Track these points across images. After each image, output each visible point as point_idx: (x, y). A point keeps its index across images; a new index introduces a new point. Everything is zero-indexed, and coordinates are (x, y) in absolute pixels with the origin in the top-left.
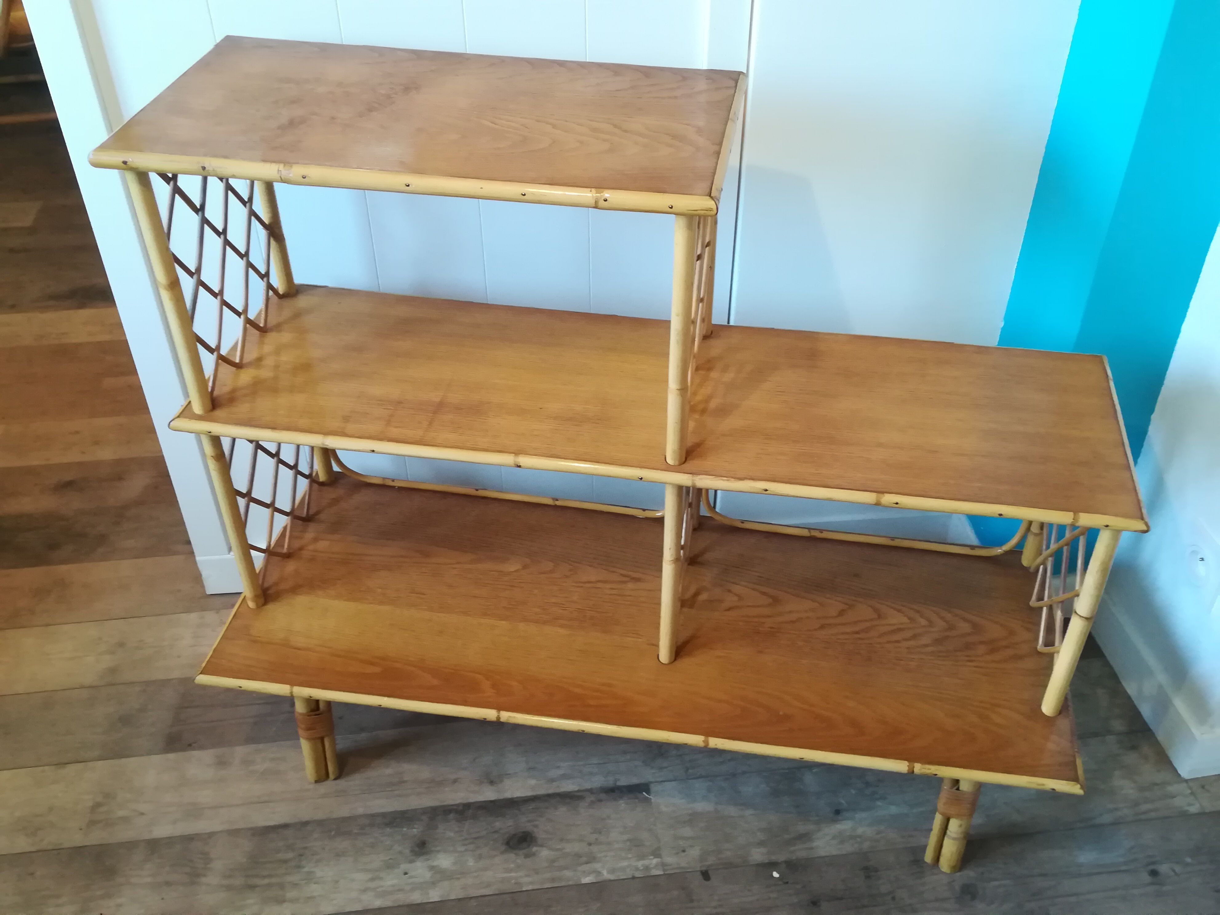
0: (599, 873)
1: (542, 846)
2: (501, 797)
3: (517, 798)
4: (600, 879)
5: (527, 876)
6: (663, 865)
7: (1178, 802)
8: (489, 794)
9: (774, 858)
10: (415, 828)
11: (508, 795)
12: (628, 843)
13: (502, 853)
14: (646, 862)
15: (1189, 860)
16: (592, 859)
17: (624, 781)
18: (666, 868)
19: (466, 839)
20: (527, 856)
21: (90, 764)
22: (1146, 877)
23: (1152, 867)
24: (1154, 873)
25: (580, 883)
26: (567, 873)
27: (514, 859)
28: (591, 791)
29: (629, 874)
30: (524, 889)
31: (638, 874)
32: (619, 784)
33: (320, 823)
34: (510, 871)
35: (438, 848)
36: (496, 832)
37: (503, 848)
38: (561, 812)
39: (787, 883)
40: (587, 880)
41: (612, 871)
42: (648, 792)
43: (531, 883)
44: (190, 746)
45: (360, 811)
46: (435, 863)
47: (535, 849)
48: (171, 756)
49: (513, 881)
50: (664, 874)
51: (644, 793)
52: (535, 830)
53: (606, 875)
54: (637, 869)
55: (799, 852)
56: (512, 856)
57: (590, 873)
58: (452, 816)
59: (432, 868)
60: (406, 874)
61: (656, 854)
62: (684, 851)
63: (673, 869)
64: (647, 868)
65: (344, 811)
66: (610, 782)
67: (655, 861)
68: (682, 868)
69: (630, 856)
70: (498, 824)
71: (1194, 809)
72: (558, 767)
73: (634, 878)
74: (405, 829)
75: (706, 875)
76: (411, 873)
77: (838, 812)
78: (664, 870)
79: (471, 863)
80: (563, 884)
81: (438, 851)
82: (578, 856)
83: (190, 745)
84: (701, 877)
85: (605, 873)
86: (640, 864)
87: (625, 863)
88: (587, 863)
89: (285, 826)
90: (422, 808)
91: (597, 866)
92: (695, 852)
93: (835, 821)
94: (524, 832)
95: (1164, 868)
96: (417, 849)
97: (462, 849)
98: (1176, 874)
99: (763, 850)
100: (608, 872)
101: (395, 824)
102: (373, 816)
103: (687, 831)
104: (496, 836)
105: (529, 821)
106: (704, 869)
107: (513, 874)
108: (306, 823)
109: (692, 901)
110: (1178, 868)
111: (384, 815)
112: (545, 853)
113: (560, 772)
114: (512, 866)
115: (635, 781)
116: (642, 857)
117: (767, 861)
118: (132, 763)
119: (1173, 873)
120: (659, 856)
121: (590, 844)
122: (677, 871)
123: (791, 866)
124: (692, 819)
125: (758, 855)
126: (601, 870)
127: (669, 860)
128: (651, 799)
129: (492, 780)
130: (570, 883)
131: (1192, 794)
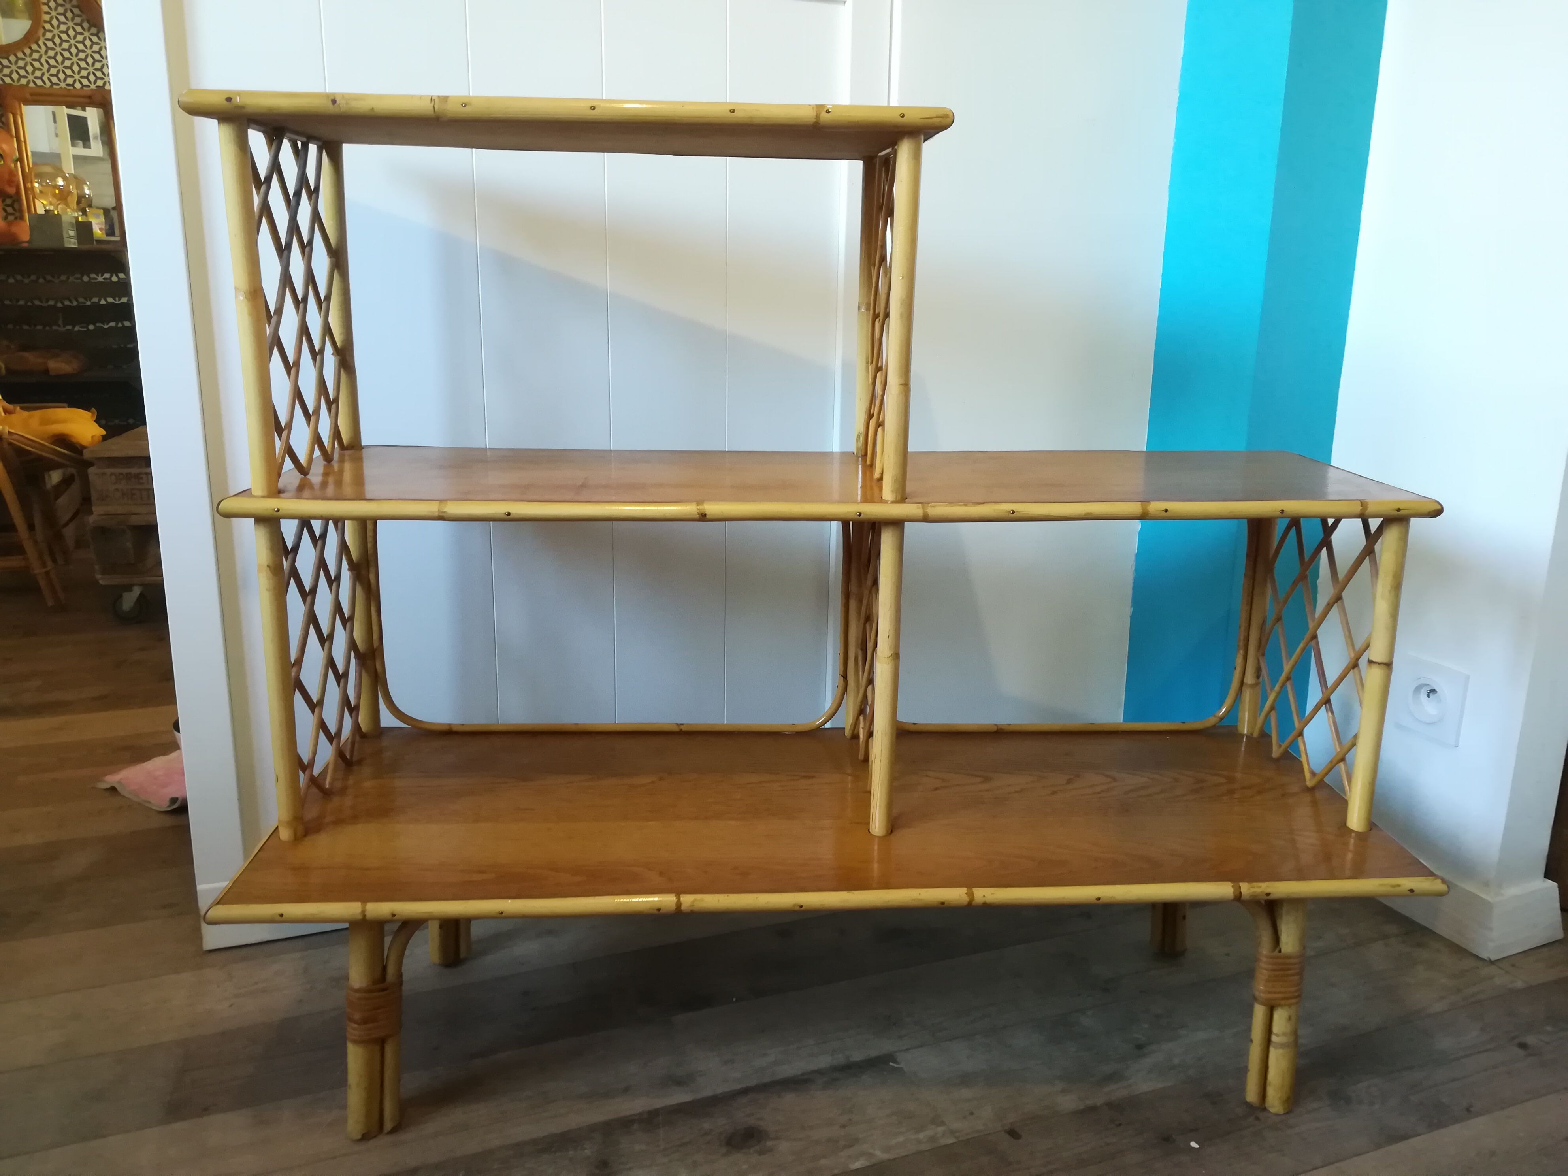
0: (871, 1155)
1: (777, 1138)
2: (699, 1096)
3: (721, 1093)
4: (873, 1161)
6: (952, 1132)
7: (1499, 982)
8: (680, 1097)
9: (1089, 1103)
10: (586, 1149)
11: (708, 1093)
12: (894, 1117)
13: (725, 1155)
14: (930, 1132)
15: (1549, 1028)
16: (854, 1141)
17: (857, 1056)
18: (956, 1134)
19: (665, 1149)
20: (761, 1153)
21: (41, 1154)
22: (1518, 1051)
23: (1517, 1041)
24: (1523, 1046)
25: (849, 1170)
27: (743, 1159)
28: (820, 1072)
29: (911, 1149)
31: (924, 1147)
32: (851, 1059)
34: (745, 1173)
35: (629, 1166)
36: (706, 1134)
37: (724, 1150)
38: (789, 1100)
39: (1120, 1125)
40: (857, 1165)
41: (887, 1149)
42: (895, 1062)
47: (769, 1143)
50: (958, 1142)
51: (891, 1063)
52: (761, 1123)
53: (880, 1155)
54: (919, 1142)
55: (1117, 1091)
56: (740, 1156)
57: (857, 1158)
58: (636, 1126)
61: (937, 1121)
62: (972, 1114)
63: (967, 1134)
64: (932, 1139)
66: (840, 1059)
67: (941, 1129)
68: (980, 1131)
69: (903, 1130)
70: (706, 1126)
71: (1519, 984)
72: (765, 1055)
73: (920, 1152)
74: (571, 1152)
75: (1013, 1133)
77: (1140, 1047)
78: (956, 1137)
79: (684, 1173)
81: (630, 1169)
82: (833, 1141)
83: (206, 1109)
84: (1008, 1136)
85: (878, 1153)
86: (921, 1136)
87: (901, 1139)
88: (850, 1146)
90: (587, 1126)
91: (865, 1147)
92: (987, 1112)
93: (1142, 1056)
94: (747, 1128)
95: (1530, 1040)
97: (665, 1160)
98: (1547, 1043)
99: (1071, 1097)
100: (882, 1152)
101: (553, 1149)
102: (519, 1145)
103: (966, 1093)
104: (708, 1138)
105: (750, 1115)
106: (1007, 1128)
109: (1009, 1164)
110: (1543, 1037)
111: (534, 1142)
112: (784, 1146)
113: (770, 1059)
114: (745, 1167)
115: (874, 1053)
116: (919, 1129)
117: (1082, 1107)
119: (1542, 1043)
120: (943, 1123)
121: (843, 1126)
122: (976, 1135)
123: (1116, 1107)
124: (965, 1080)
125: (1068, 1102)
126: (871, 1151)
127: (957, 1125)
128: (902, 1068)
129: (679, 1082)
130: (836, 1172)
131: (1507, 972)
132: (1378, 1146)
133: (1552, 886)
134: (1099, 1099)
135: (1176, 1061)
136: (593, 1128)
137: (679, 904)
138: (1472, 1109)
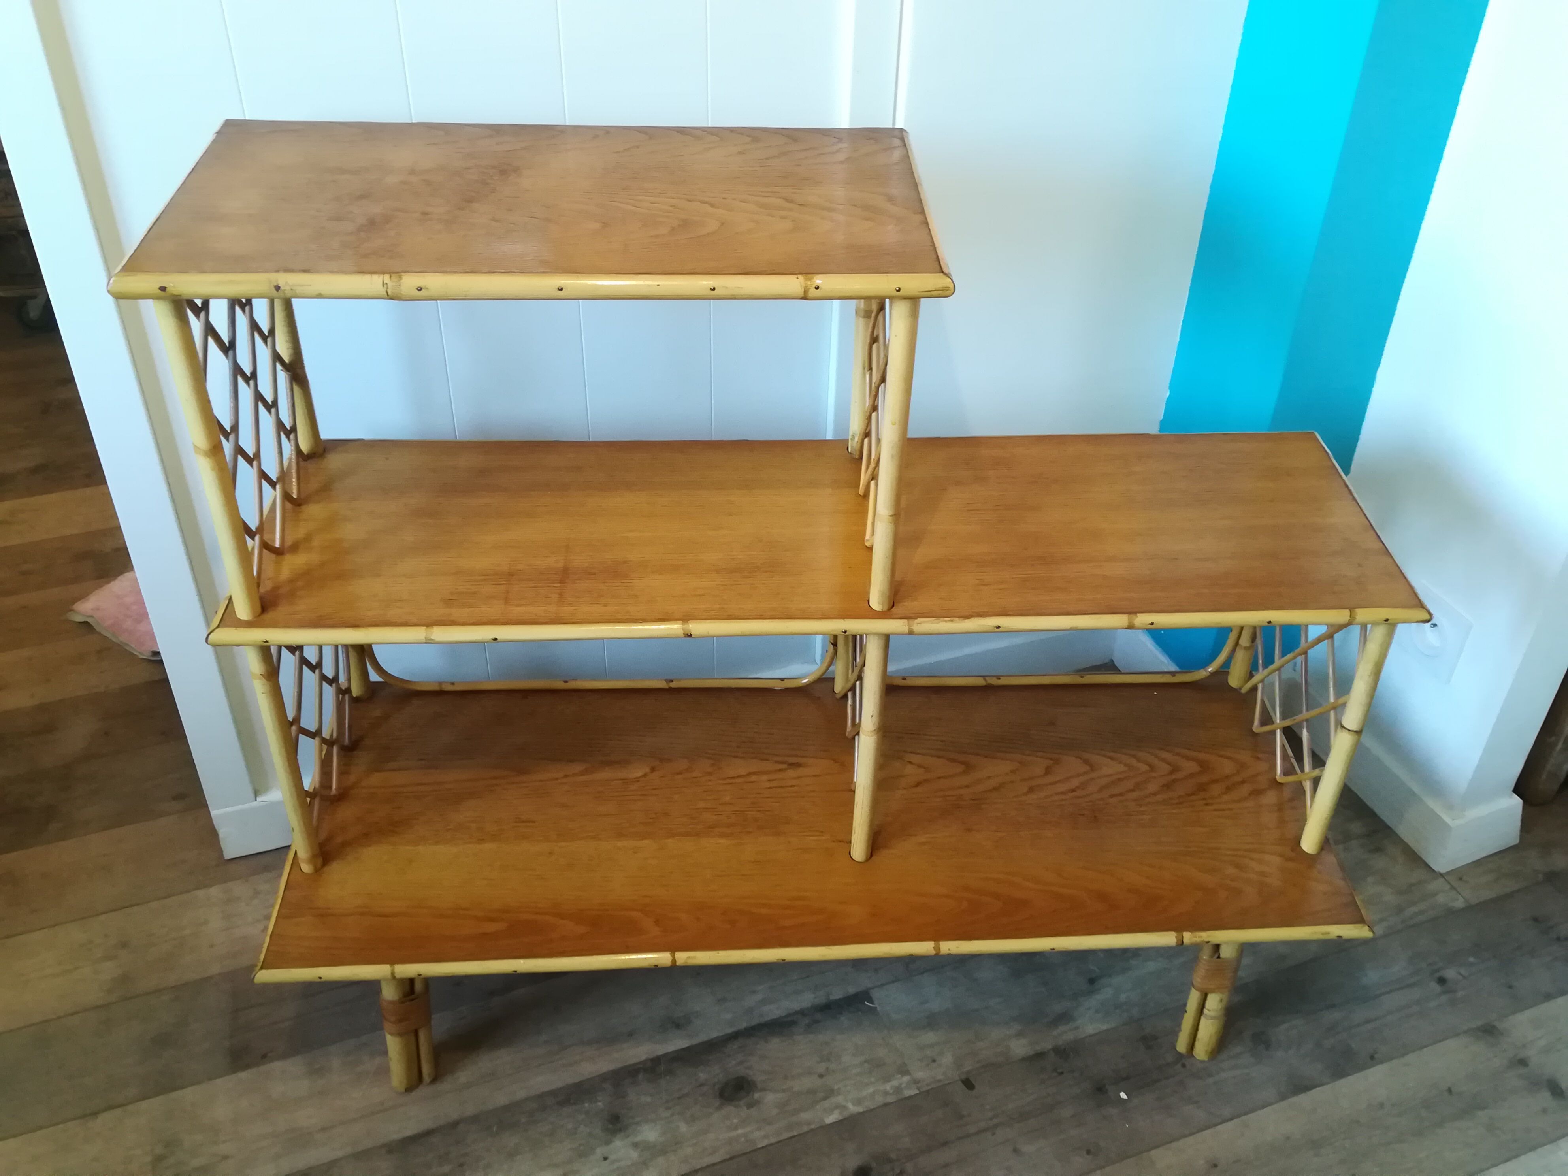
0: (844, 1108)
1: (764, 1090)
2: (695, 1041)
3: (715, 1038)
4: (846, 1114)
5: (759, 1129)
6: (916, 1082)
7: (1441, 899)
8: (679, 1041)
9: (1038, 1048)
10: (600, 1101)
11: (703, 1037)
12: (866, 1065)
13: (719, 1108)
14: (895, 1083)
15: (1471, 959)
16: (830, 1093)
17: (836, 994)
18: (919, 1085)
19: (667, 1102)
20: (750, 1106)
21: (130, 1107)
22: (1435, 987)
23: (1437, 975)
24: (1442, 981)
25: (824, 1125)
26: (805, 1116)
27: (734, 1113)
28: (802, 1013)
29: (880, 1100)
30: (760, 1146)
31: (890, 1099)
32: (832, 998)
33: (474, 1119)
34: (736, 1128)
35: (637, 1119)
36: (701, 1085)
37: (717, 1102)
38: (775, 1046)
39: (1062, 1073)
40: (830, 1119)
41: (858, 1102)
42: (871, 1002)
43: (766, 1137)
44: (265, 1058)
45: (521, 1094)
46: (638, 1139)
47: (757, 1095)
48: (243, 1075)
49: (743, 1139)
50: (920, 1093)
51: (866, 1003)
52: (750, 1073)
53: (853, 1109)
54: (886, 1093)
55: (1065, 1034)
56: (730, 1109)
57: (831, 1111)
58: (641, 1076)
59: (636, 1145)
60: (605, 1159)
61: (903, 1070)
62: (934, 1061)
63: (928, 1085)
64: (898, 1090)
65: (501, 1099)
66: (821, 998)
67: (906, 1079)
68: (939, 1081)
69: (873, 1080)
70: (702, 1076)
71: (1459, 904)
72: (754, 992)
73: (886, 1105)
74: (586, 1105)
75: (968, 1084)
76: (612, 1157)
77: (1092, 981)
78: (918, 1088)
79: (683, 1128)
80: (805, 1129)
81: (638, 1123)
82: (812, 1092)
83: (264, 1056)
84: (963, 1087)
85: (850, 1106)
86: (888, 1087)
87: (871, 1090)
88: (825, 1098)
89: (428, 1133)
90: (599, 1076)
91: (840, 1099)
92: (947, 1059)
93: (1091, 993)
94: (737, 1078)
95: (1450, 973)
96: (610, 1126)
97: (667, 1114)
98: (1464, 977)
99: (1023, 1041)
100: (854, 1105)
101: (571, 1102)
102: (541, 1096)
103: (930, 1037)
104: (704, 1089)
105: (741, 1063)
106: (963, 1077)
107: (740, 1131)
108: (455, 1125)
109: (961, 1117)
110: (1463, 971)
111: (553, 1093)
112: (770, 1098)
113: (759, 997)
114: (735, 1121)
115: (852, 990)
116: (887, 1079)
117: (1032, 1053)
118: (189, 1094)
119: (1460, 978)
120: (906, 1072)
121: (821, 1076)
122: (934, 1086)
123: (1062, 1052)
124: (931, 1022)
125: (1020, 1048)
126: (843, 1103)
127: (920, 1075)
128: (876, 1008)
129: (678, 1024)
130: (813, 1127)
131: (1453, 888)
132: (1283, 1097)
133: (1517, 802)
134: (1046, 1045)
135: (1123, 997)
136: (604, 1077)
137: (674, 960)
138: (1376, 1056)
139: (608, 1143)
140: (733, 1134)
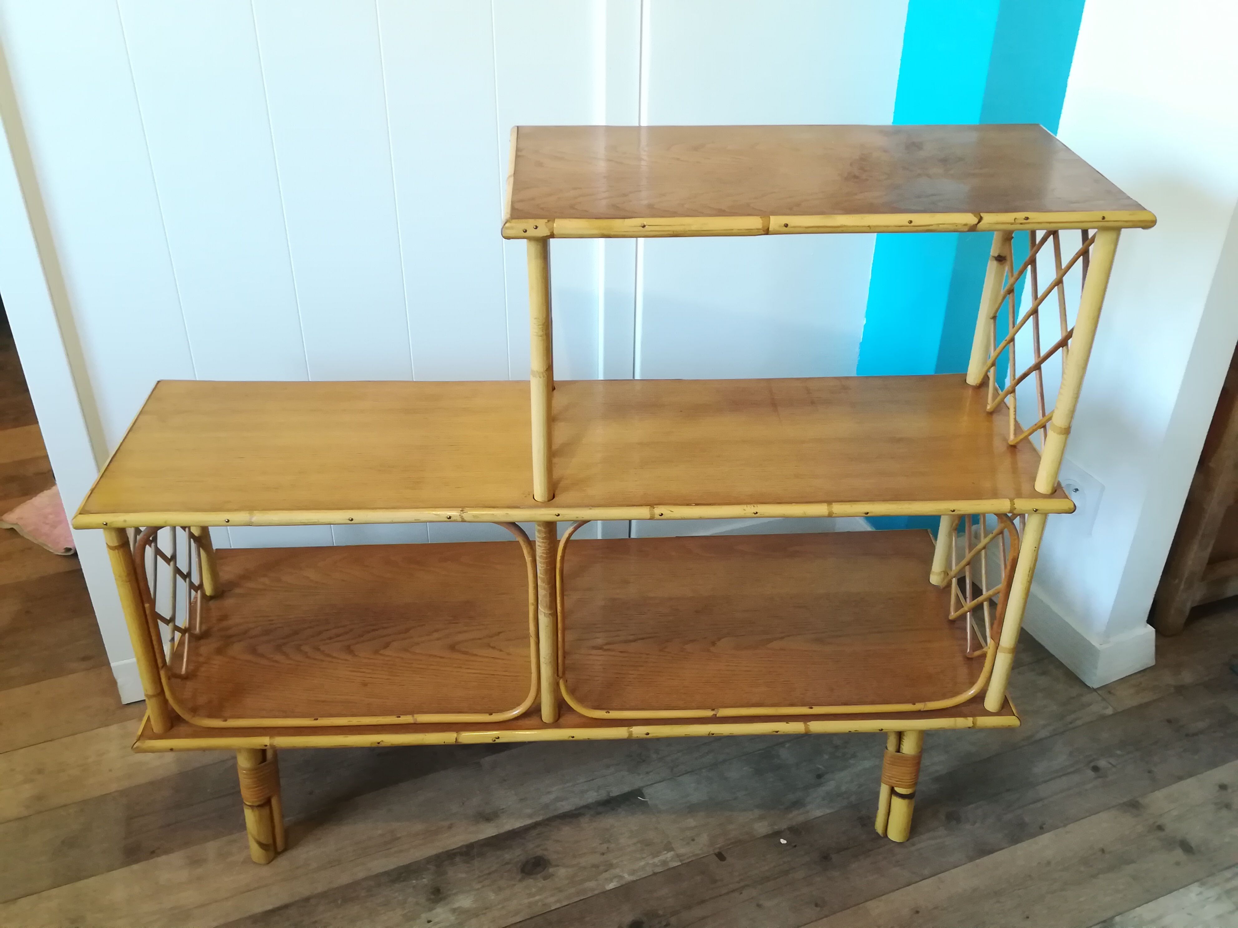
0: (621, 877)
1: (557, 866)
2: (502, 831)
3: (518, 828)
4: (623, 882)
5: (552, 896)
6: (678, 856)
7: (1095, 708)
8: (489, 831)
9: (776, 828)
10: (424, 878)
11: (508, 828)
12: (639, 845)
13: (520, 880)
14: (662, 857)
15: (1119, 752)
16: (610, 866)
17: (615, 792)
18: (681, 858)
19: (479, 877)
20: (545, 878)
21: (44, 894)
22: (1091, 774)
23: (1092, 764)
24: (1096, 769)
25: (605, 891)
26: (591, 884)
27: (534, 884)
28: (588, 807)
29: (649, 871)
30: (553, 908)
31: (659, 870)
32: (612, 795)
33: (323, 895)
34: (534, 895)
35: (454, 891)
36: (507, 863)
37: (519, 877)
38: (566, 832)
39: (795, 846)
40: (611, 886)
41: (633, 872)
42: (643, 797)
43: (558, 901)
44: (153, 853)
45: (361, 875)
46: (456, 905)
47: (551, 870)
48: (135, 867)
49: (540, 904)
50: (682, 864)
51: (639, 798)
52: (545, 853)
53: (628, 878)
54: (655, 865)
55: (797, 817)
56: (530, 881)
57: (611, 880)
58: (458, 859)
59: (454, 911)
60: (429, 922)
61: (669, 848)
62: (693, 840)
63: (688, 858)
64: (664, 863)
65: (345, 879)
66: (602, 795)
67: (670, 855)
68: (697, 855)
69: (644, 855)
70: (507, 856)
71: (1109, 711)
72: (549, 793)
73: (655, 874)
74: (414, 881)
75: (721, 856)
76: (435, 920)
77: (819, 776)
78: (681, 861)
79: (492, 896)
80: (590, 895)
81: (456, 894)
82: (596, 866)
83: (153, 852)
84: (716, 859)
85: (626, 876)
86: (656, 860)
87: (642, 863)
88: (606, 871)
89: (286, 907)
90: (424, 859)
91: (617, 871)
92: (704, 839)
93: (819, 785)
94: (535, 858)
95: (1102, 763)
96: (432, 897)
97: (479, 886)
98: (1114, 766)
99: (765, 823)
100: (629, 875)
101: (402, 879)
102: (377, 876)
103: (691, 822)
104: (508, 867)
105: (538, 846)
106: (717, 851)
107: (537, 898)
108: (307, 899)
109: (715, 881)
110: (1112, 761)
111: (387, 873)
112: (562, 872)
113: (552, 796)
114: (534, 890)
115: (626, 789)
116: (655, 855)
117: (770, 832)
118: (91, 882)
119: (1110, 766)
120: (672, 849)
121: (603, 854)
122: (693, 858)
123: (794, 831)
124: (692, 809)
125: (762, 828)
126: (621, 874)
127: (682, 851)
128: (647, 801)
129: (488, 817)
130: (596, 892)
131: (1104, 699)
132: (971, 859)
133: (1151, 630)
134: (783, 825)
135: (843, 788)
136: (429, 860)
138: (1044, 826)
139: (431, 910)
140: (532, 899)
